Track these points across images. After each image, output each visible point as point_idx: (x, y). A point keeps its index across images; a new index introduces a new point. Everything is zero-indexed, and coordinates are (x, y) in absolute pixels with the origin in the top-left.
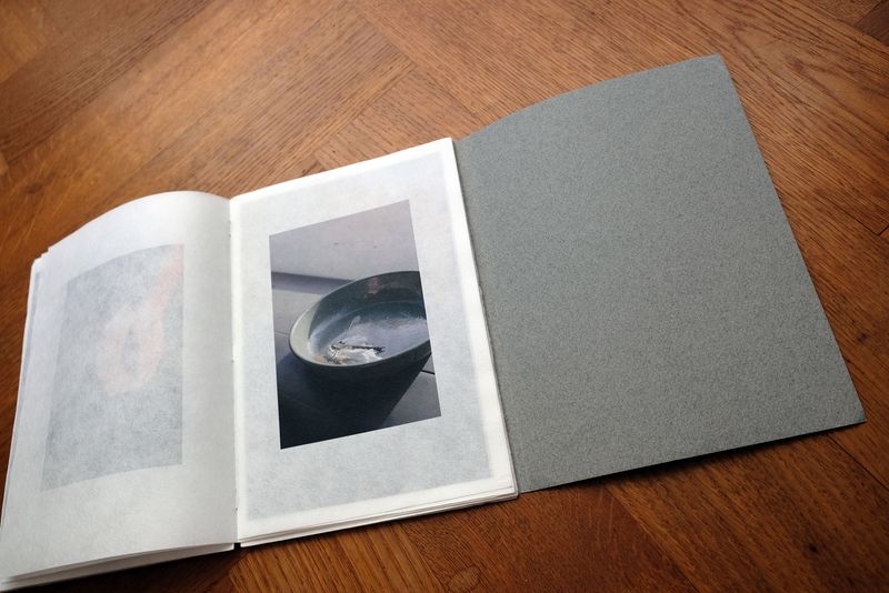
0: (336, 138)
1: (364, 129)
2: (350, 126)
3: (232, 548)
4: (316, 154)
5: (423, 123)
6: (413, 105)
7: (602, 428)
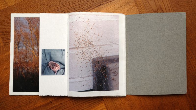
7: (143, 87)
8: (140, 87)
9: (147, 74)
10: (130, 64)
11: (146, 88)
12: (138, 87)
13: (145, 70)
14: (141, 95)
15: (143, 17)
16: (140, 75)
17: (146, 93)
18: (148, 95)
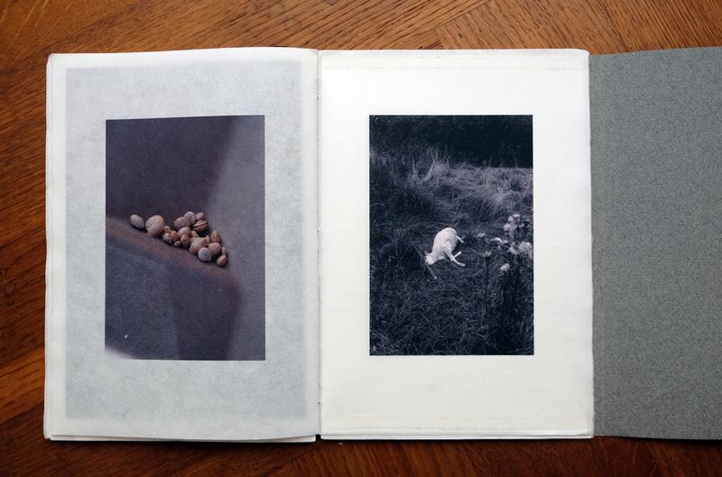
0: (466, 18)
1: (500, 18)
2: (484, 8)
3: (314, 439)
4: (438, 31)
5: (568, 36)
6: (562, 9)
7: (683, 400)
8: (668, 402)
9: (706, 339)
10: (619, 290)
11: (697, 407)
12: (657, 398)
13: (694, 321)
14: (672, 437)
15: (691, 66)
16: (670, 344)
17: (699, 428)
18: (707, 438)
